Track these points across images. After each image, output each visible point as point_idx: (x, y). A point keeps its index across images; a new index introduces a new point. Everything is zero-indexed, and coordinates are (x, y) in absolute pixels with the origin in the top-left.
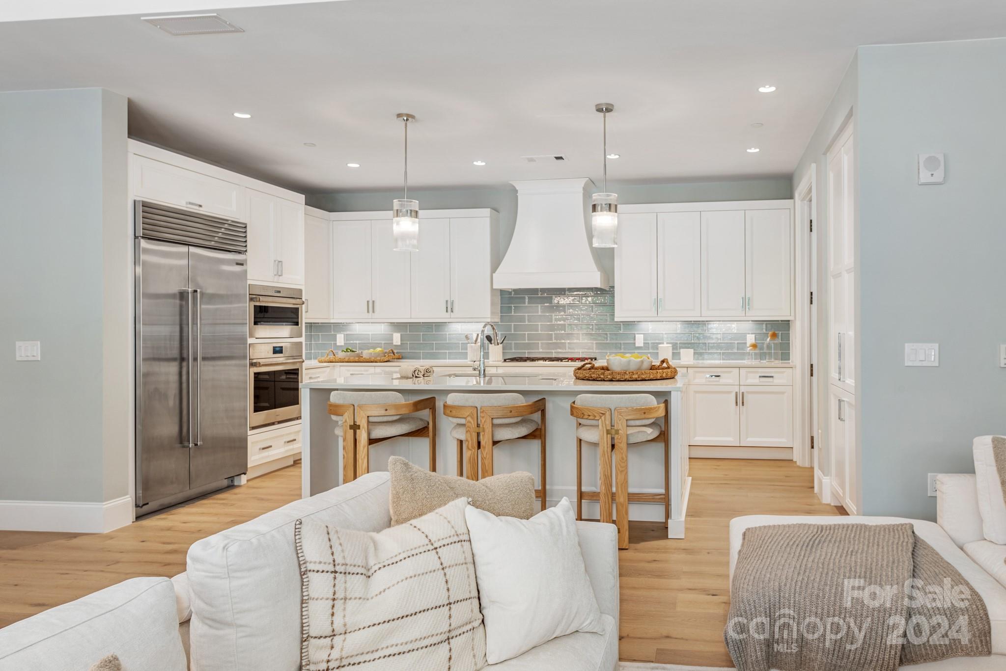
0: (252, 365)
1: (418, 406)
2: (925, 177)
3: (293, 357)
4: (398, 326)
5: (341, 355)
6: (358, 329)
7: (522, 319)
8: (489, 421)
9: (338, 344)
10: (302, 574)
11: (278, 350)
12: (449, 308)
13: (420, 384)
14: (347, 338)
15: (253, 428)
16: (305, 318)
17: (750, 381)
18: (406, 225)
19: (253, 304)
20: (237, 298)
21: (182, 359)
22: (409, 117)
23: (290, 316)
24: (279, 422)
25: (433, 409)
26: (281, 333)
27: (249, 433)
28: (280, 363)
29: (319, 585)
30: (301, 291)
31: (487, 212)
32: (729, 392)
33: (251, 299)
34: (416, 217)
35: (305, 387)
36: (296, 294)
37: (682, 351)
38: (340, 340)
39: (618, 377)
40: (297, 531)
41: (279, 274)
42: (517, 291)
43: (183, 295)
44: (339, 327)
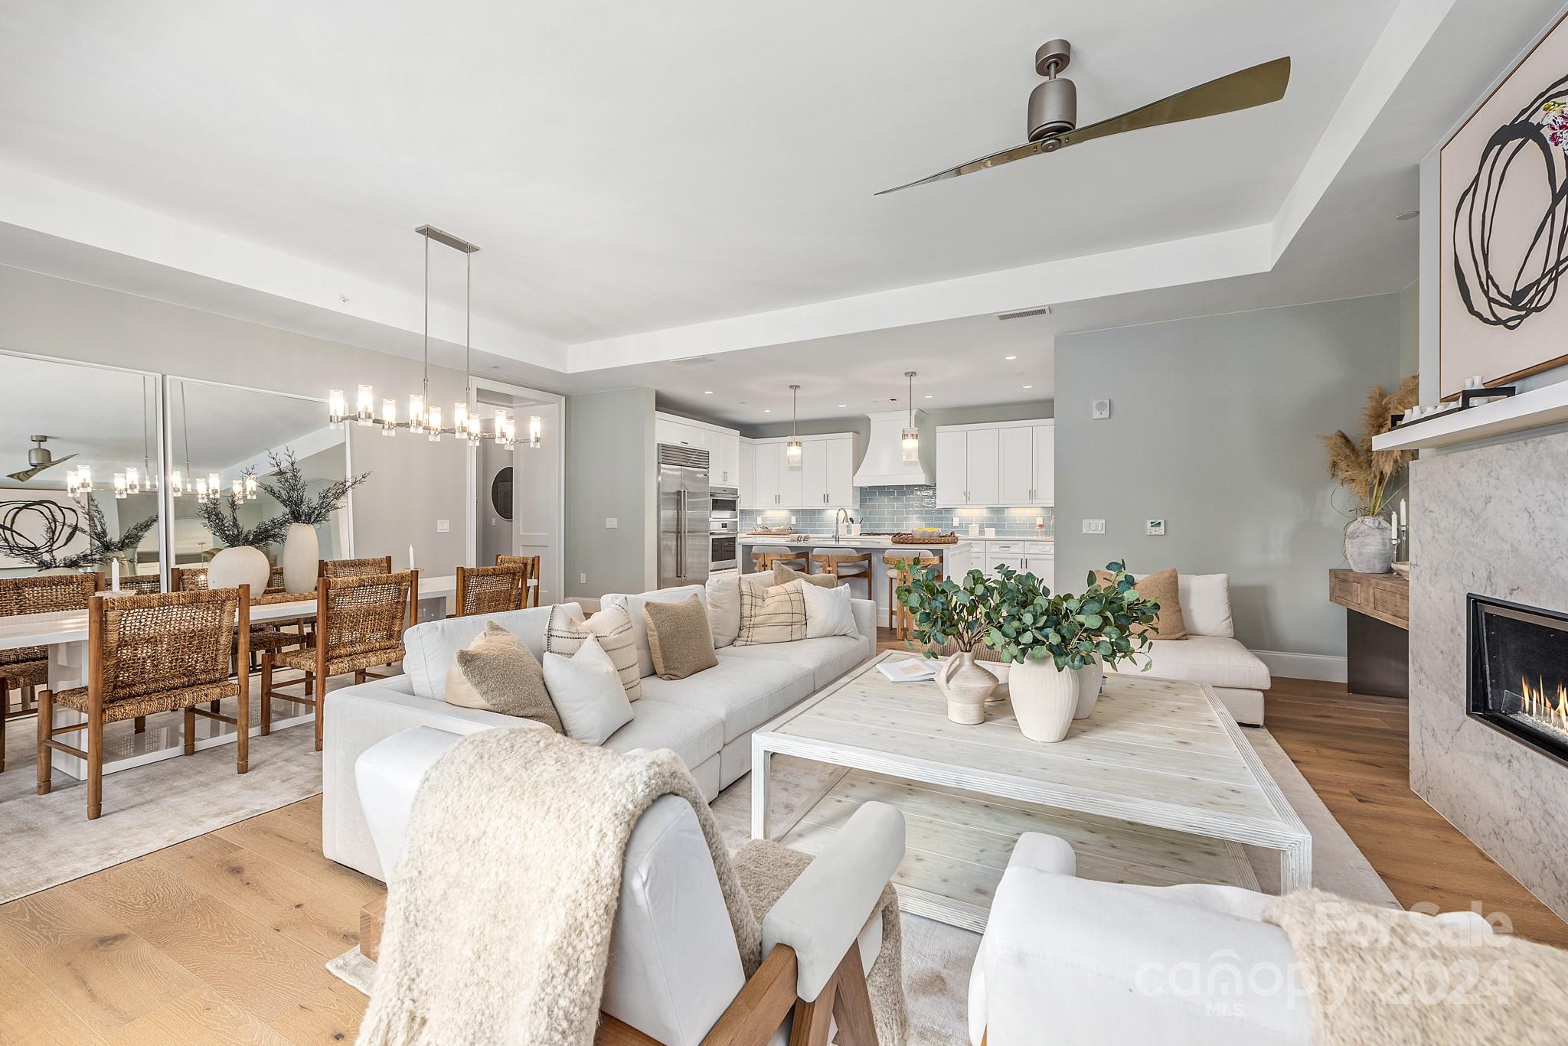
0: (711, 534)
1: (799, 556)
2: (1096, 415)
3: (732, 530)
4: (795, 512)
5: (759, 530)
6: (769, 514)
7: (874, 507)
8: (835, 563)
9: (758, 523)
10: (741, 595)
11: (724, 526)
12: (826, 498)
13: (802, 544)
14: (763, 519)
15: (711, 571)
16: (739, 506)
17: (1032, 551)
18: (794, 451)
19: (712, 498)
20: (703, 494)
21: (678, 532)
22: (797, 387)
23: (729, 505)
24: (725, 569)
25: (807, 559)
26: (725, 515)
27: (710, 573)
28: (724, 533)
29: (747, 599)
30: (737, 489)
31: (851, 434)
32: (1018, 559)
33: (711, 495)
34: (800, 446)
35: (740, 544)
36: (735, 492)
37: (986, 529)
38: (759, 521)
39: (916, 542)
40: (740, 581)
41: (725, 480)
42: (871, 488)
43: (679, 493)
44: (759, 512)
